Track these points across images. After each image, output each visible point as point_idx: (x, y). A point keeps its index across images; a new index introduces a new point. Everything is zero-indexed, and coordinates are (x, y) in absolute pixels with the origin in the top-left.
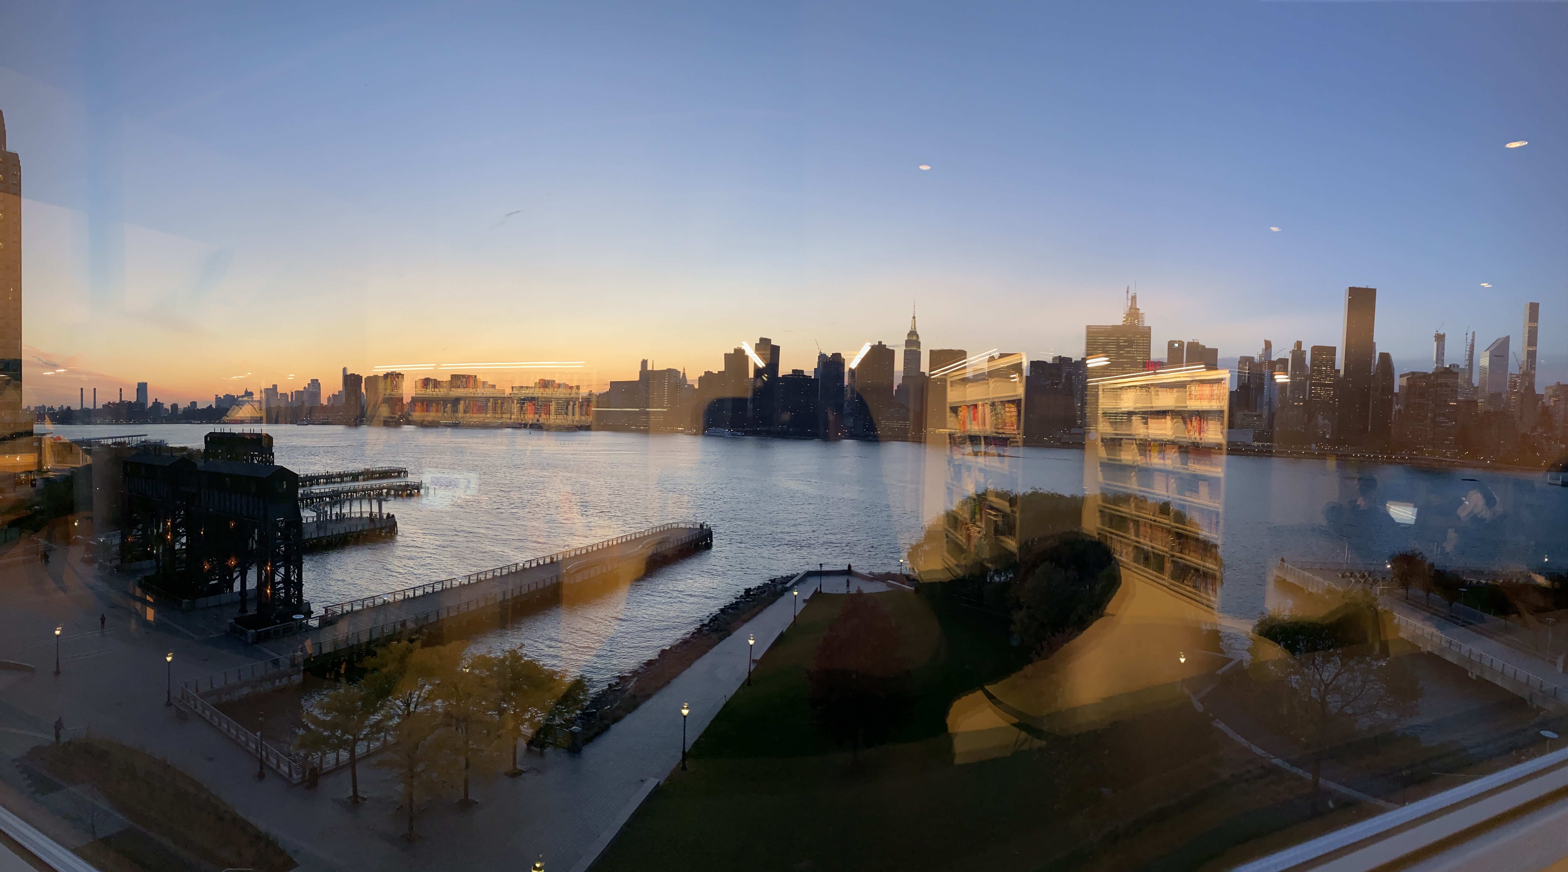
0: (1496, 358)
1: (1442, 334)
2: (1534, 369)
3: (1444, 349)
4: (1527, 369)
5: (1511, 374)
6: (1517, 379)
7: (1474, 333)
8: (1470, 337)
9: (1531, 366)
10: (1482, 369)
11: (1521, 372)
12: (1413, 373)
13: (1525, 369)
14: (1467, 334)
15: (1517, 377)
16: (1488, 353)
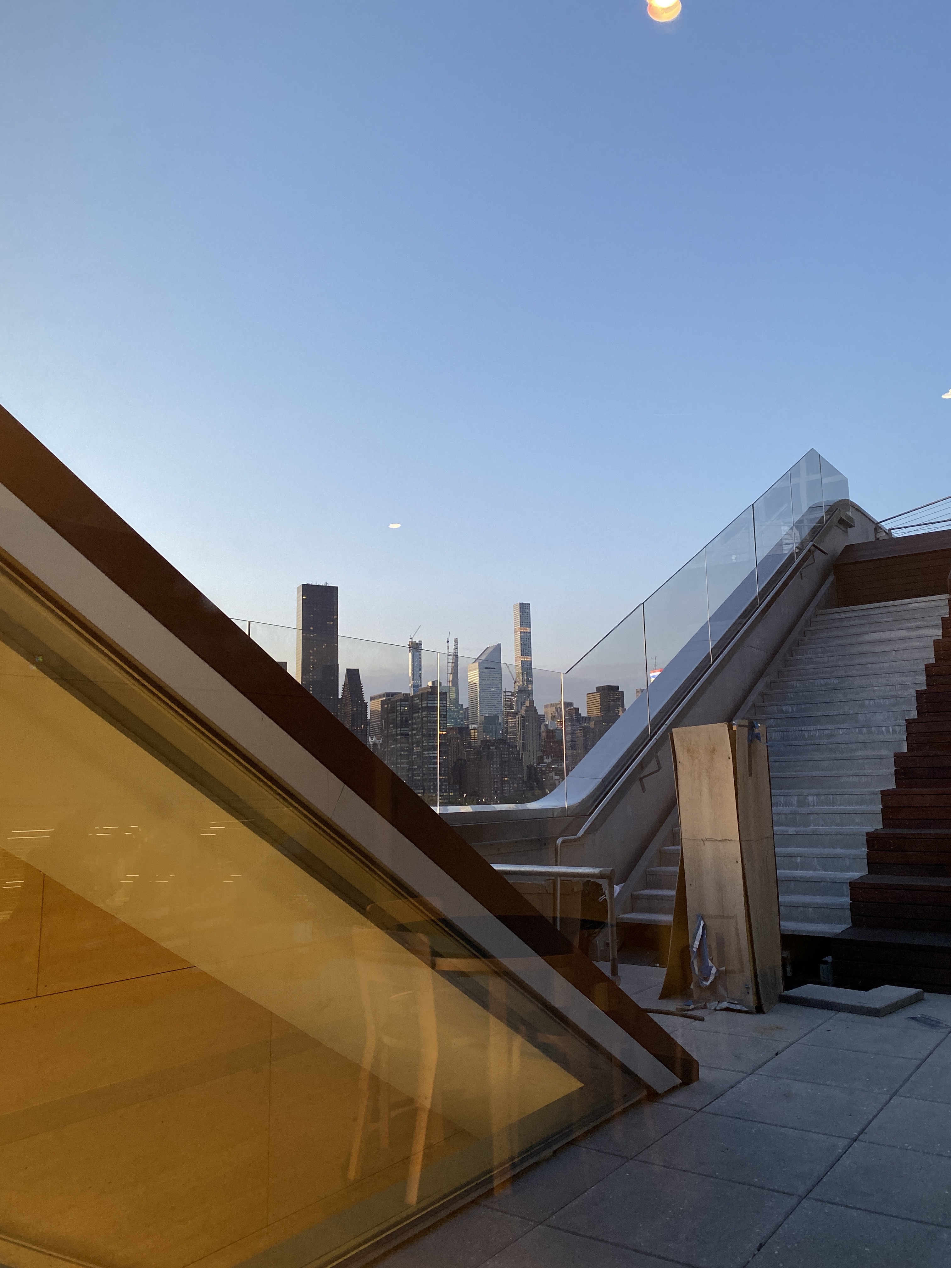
0: (486, 670)
1: (417, 642)
2: (531, 683)
3: (420, 661)
4: (523, 684)
5: (505, 692)
6: (513, 698)
7: (456, 641)
8: (452, 645)
9: (528, 679)
10: (472, 686)
11: (517, 688)
12: (388, 695)
13: (521, 684)
14: (448, 642)
15: (512, 695)
16: (477, 664)
